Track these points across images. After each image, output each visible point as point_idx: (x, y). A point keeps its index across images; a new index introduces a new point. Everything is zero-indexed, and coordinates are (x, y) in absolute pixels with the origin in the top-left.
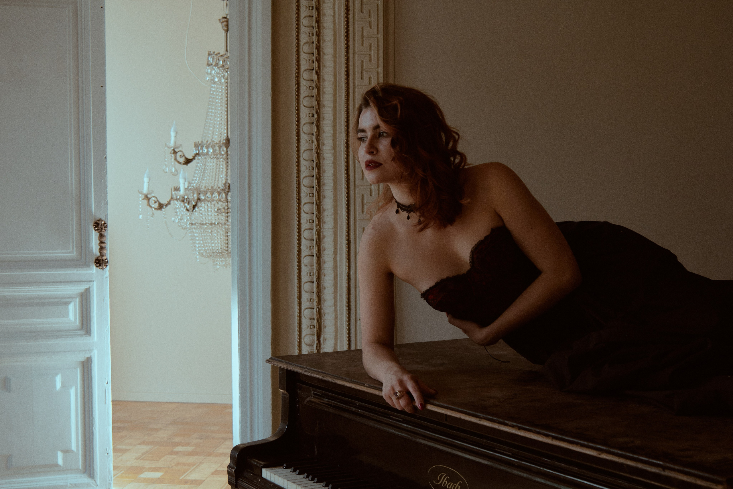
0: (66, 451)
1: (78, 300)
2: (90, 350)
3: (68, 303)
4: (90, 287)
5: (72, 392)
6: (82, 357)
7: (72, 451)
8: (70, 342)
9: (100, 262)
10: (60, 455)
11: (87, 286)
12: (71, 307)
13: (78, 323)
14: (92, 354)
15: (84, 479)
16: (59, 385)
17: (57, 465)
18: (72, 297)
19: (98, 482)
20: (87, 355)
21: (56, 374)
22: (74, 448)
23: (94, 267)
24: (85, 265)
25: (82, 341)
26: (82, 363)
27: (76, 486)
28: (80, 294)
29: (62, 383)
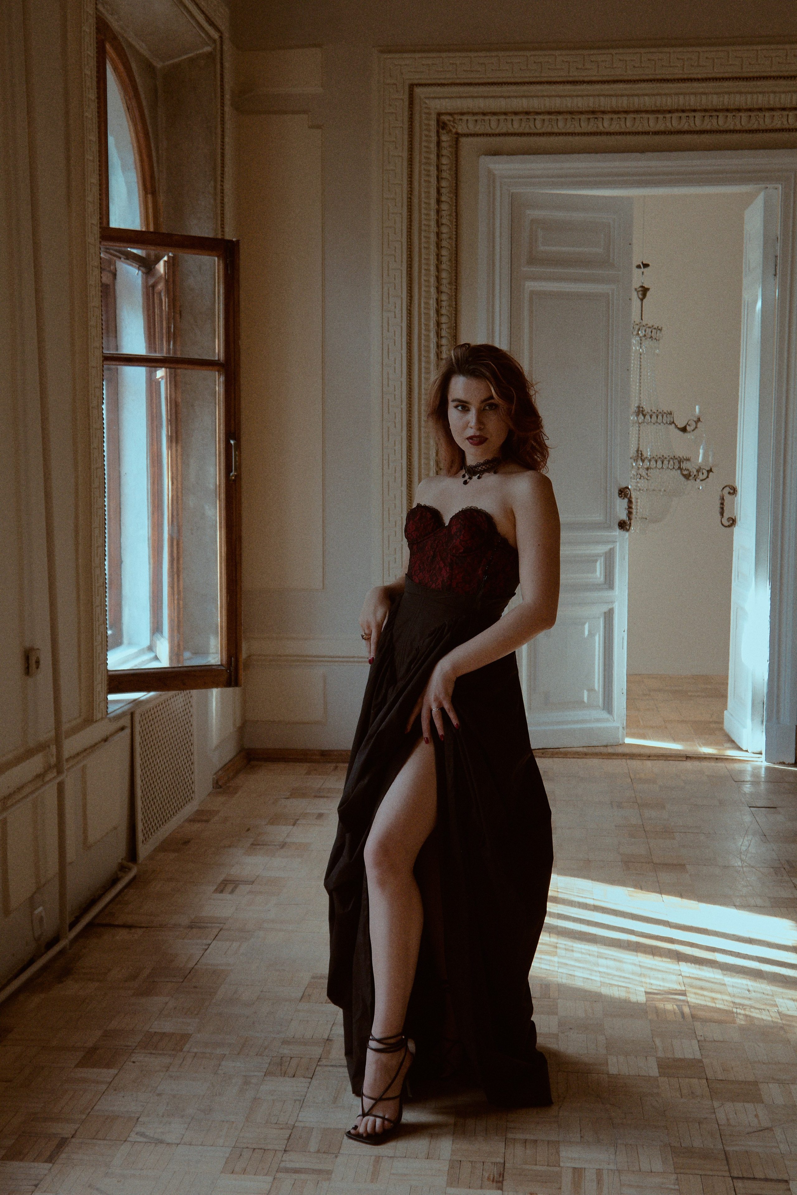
0: (591, 690)
1: (602, 559)
2: (612, 602)
3: (596, 561)
4: (614, 548)
5: (597, 638)
6: (605, 608)
7: (595, 690)
8: (596, 595)
9: (623, 525)
10: (586, 693)
11: (612, 546)
12: (598, 564)
13: (602, 579)
14: (614, 605)
15: (604, 715)
16: (586, 633)
17: (584, 702)
18: (599, 555)
19: (615, 719)
20: (610, 607)
21: (584, 624)
22: (596, 688)
23: (618, 529)
24: (609, 528)
25: (606, 594)
26: (605, 613)
27: (598, 720)
28: (606, 553)
29: (589, 631)
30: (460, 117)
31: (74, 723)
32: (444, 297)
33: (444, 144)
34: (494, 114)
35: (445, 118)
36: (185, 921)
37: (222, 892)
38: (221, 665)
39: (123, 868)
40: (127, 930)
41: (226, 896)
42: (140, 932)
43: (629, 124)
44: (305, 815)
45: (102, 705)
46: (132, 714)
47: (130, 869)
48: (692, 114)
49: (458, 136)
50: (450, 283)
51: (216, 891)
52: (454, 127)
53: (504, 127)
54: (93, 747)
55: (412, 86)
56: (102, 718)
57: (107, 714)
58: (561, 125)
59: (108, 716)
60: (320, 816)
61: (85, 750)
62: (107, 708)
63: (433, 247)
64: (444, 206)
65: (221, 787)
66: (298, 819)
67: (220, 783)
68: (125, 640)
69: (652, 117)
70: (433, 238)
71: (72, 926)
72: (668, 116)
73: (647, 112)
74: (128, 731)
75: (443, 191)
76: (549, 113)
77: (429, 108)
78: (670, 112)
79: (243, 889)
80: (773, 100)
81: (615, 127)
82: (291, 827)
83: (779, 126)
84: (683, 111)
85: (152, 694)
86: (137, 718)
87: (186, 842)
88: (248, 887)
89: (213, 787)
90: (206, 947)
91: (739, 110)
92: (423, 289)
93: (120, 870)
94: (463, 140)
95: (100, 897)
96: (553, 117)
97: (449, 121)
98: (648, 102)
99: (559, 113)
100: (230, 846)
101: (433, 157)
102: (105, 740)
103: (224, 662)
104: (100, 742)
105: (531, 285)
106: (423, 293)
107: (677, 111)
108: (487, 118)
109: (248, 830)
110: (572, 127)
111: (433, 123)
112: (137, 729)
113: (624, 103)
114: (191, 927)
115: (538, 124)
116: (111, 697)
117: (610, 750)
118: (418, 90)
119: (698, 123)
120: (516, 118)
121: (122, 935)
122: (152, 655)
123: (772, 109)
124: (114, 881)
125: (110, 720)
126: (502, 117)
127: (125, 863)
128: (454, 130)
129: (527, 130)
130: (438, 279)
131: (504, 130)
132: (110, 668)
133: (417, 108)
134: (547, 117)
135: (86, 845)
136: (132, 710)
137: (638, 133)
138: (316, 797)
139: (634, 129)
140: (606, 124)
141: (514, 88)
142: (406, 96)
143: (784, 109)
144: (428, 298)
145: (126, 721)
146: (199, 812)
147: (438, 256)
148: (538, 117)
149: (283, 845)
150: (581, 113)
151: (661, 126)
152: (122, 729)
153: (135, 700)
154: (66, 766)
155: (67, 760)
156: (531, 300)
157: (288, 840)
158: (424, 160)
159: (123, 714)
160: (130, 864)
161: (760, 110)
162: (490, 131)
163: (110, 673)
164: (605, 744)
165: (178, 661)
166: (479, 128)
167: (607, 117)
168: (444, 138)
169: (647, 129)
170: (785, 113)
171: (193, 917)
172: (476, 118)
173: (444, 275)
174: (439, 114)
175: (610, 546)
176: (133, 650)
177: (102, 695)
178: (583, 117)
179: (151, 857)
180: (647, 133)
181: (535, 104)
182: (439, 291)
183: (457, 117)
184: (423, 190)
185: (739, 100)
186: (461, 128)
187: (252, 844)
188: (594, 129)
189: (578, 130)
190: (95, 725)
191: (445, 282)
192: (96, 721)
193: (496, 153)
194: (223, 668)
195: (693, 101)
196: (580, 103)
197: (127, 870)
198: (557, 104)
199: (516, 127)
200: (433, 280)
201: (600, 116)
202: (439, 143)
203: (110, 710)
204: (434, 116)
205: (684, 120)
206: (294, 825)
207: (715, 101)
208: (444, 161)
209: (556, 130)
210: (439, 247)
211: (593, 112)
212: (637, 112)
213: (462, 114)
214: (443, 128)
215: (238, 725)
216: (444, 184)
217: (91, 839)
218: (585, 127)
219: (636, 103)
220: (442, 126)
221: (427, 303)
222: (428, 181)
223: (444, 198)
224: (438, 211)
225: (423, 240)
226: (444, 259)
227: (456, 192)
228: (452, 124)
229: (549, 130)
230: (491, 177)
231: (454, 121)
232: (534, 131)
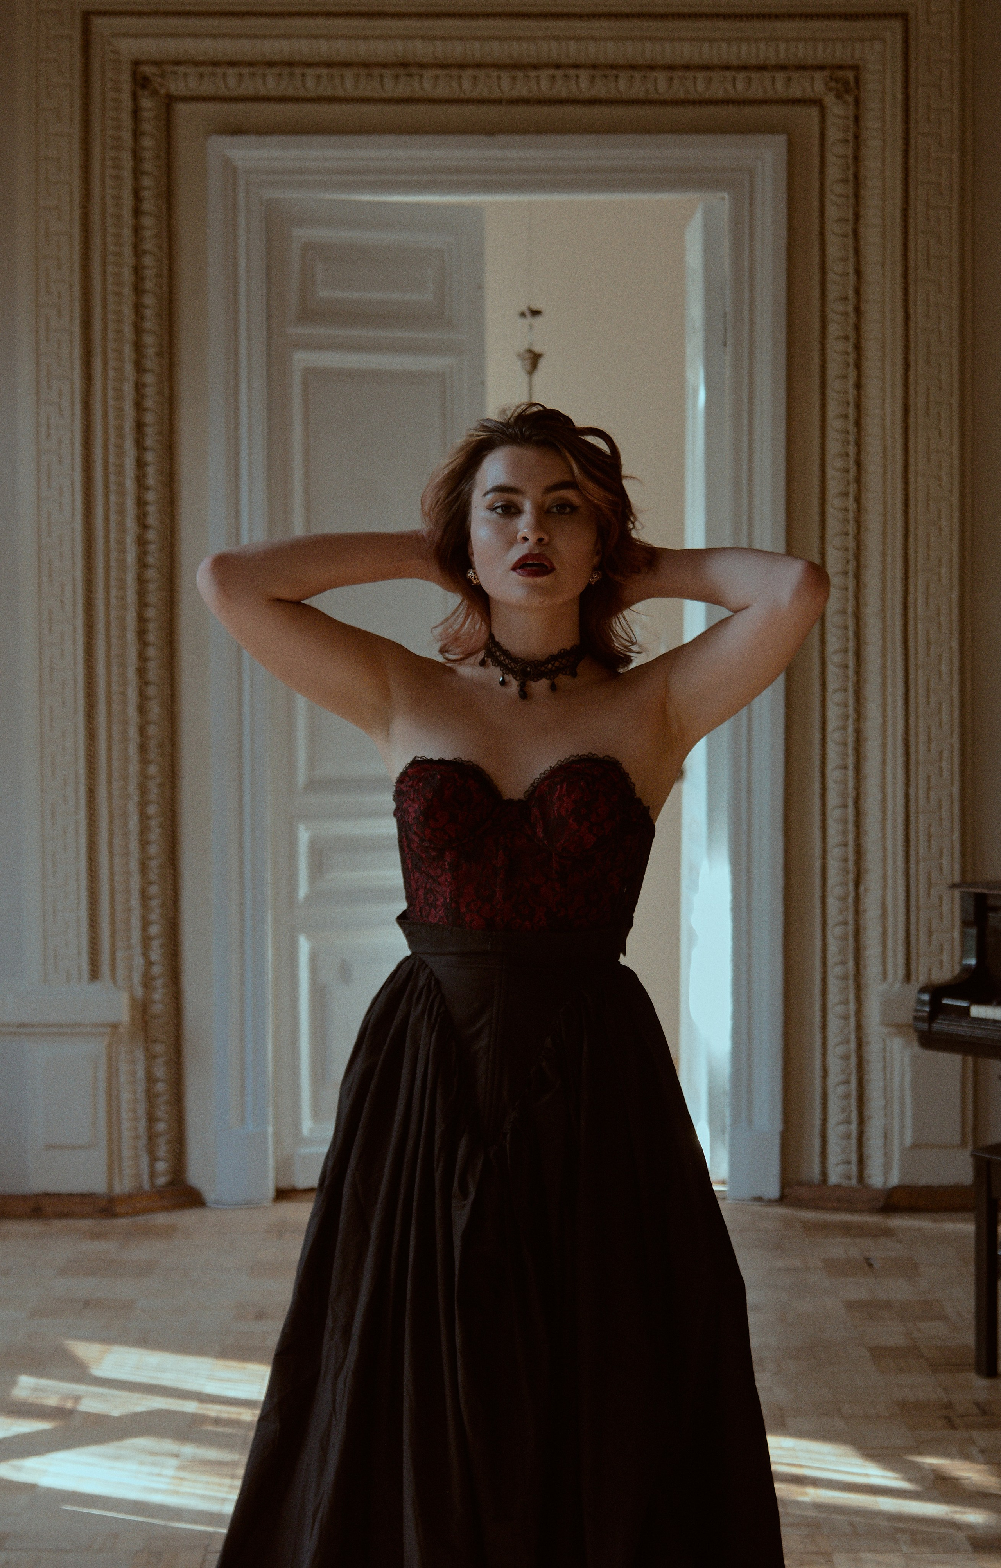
30: (176, 69)
32: (149, 379)
33: (146, 114)
34: (232, 64)
35: (148, 70)
43: (466, 86)
48: (572, 72)
49: (170, 100)
50: (159, 354)
52: (162, 85)
53: (249, 87)
55: (87, 16)
58: (349, 84)
63: (128, 291)
64: (147, 221)
69: (505, 75)
70: (127, 275)
72: (533, 74)
73: (497, 66)
75: (145, 194)
76: (329, 65)
77: (116, 52)
78: (535, 67)
80: (707, 53)
81: (443, 90)
83: (720, 95)
84: (558, 66)
91: (652, 67)
92: (111, 363)
94: (181, 108)
96: (336, 72)
97: (154, 74)
98: (497, 51)
99: (347, 65)
101: (127, 136)
105: (302, 359)
106: (111, 373)
107: (546, 66)
108: (220, 71)
110: (369, 88)
111: (126, 79)
113: (457, 50)
115: (310, 83)
118: (98, 22)
119: (584, 86)
120: (271, 73)
123: (706, 68)
126: (246, 71)
128: (163, 91)
129: (290, 92)
130: (138, 347)
131: (251, 92)
133: (96, 51)
134: (324, 71)
137: (482, 101)
139: (475, 94)
140: (427, 85)
141: (267, 21)
142: (77, 34)
143: (727, 68)
144: (120, 379)
147: (138, 308)
148: (310, 72)
150: (384, 66)
151: (522, 90)
156: (305, 385)
158: (109, 142)
161: (687, 67)
162: (223, 91)
166: (207, 88)
167: (428, 73)
168: (147, 103)
169: (496, 94)
170: (729, 74)
172: (202, 69)
173: (149, 340)
174: (136, 63)
178: (388, 73)
180: (498, 102)
181: (302, 48)
182: (139, 368)
183: (169, 69)
184: (109, 192)
185: (651, 51)
186: (176, 87)
188: (407, 94)
189: (379, 94)
191: (150, 352)
193: (237, 130)
195: (573, 51)
196: (382, 50)
198: (342, 49)
199: (271, 84)
200: (128, 350)
201: (414, 70)
202: (136, 113)
204: (127, 67)
205: (559, 82)
207: (611, 51)
208: (147, 142)
209: (340, 93)
210: (138, 290)
211: (404, 65)
212: (478, 66)
213: (178, 63)
214: (144, 87)
216: (147, 182)
218: (391, 88)
219: (477, 50)
220: (141, 82)
221: (119, 391)
222: (117, 177)
223: (147, 206)
224: (137, 230)
225: (110, 279)
226: (148, 312)
227: (168, 195)
228: (159, 80)
229: (329, 92)
230: (231, 171)
231: (163, 75)
232: (301, 93)
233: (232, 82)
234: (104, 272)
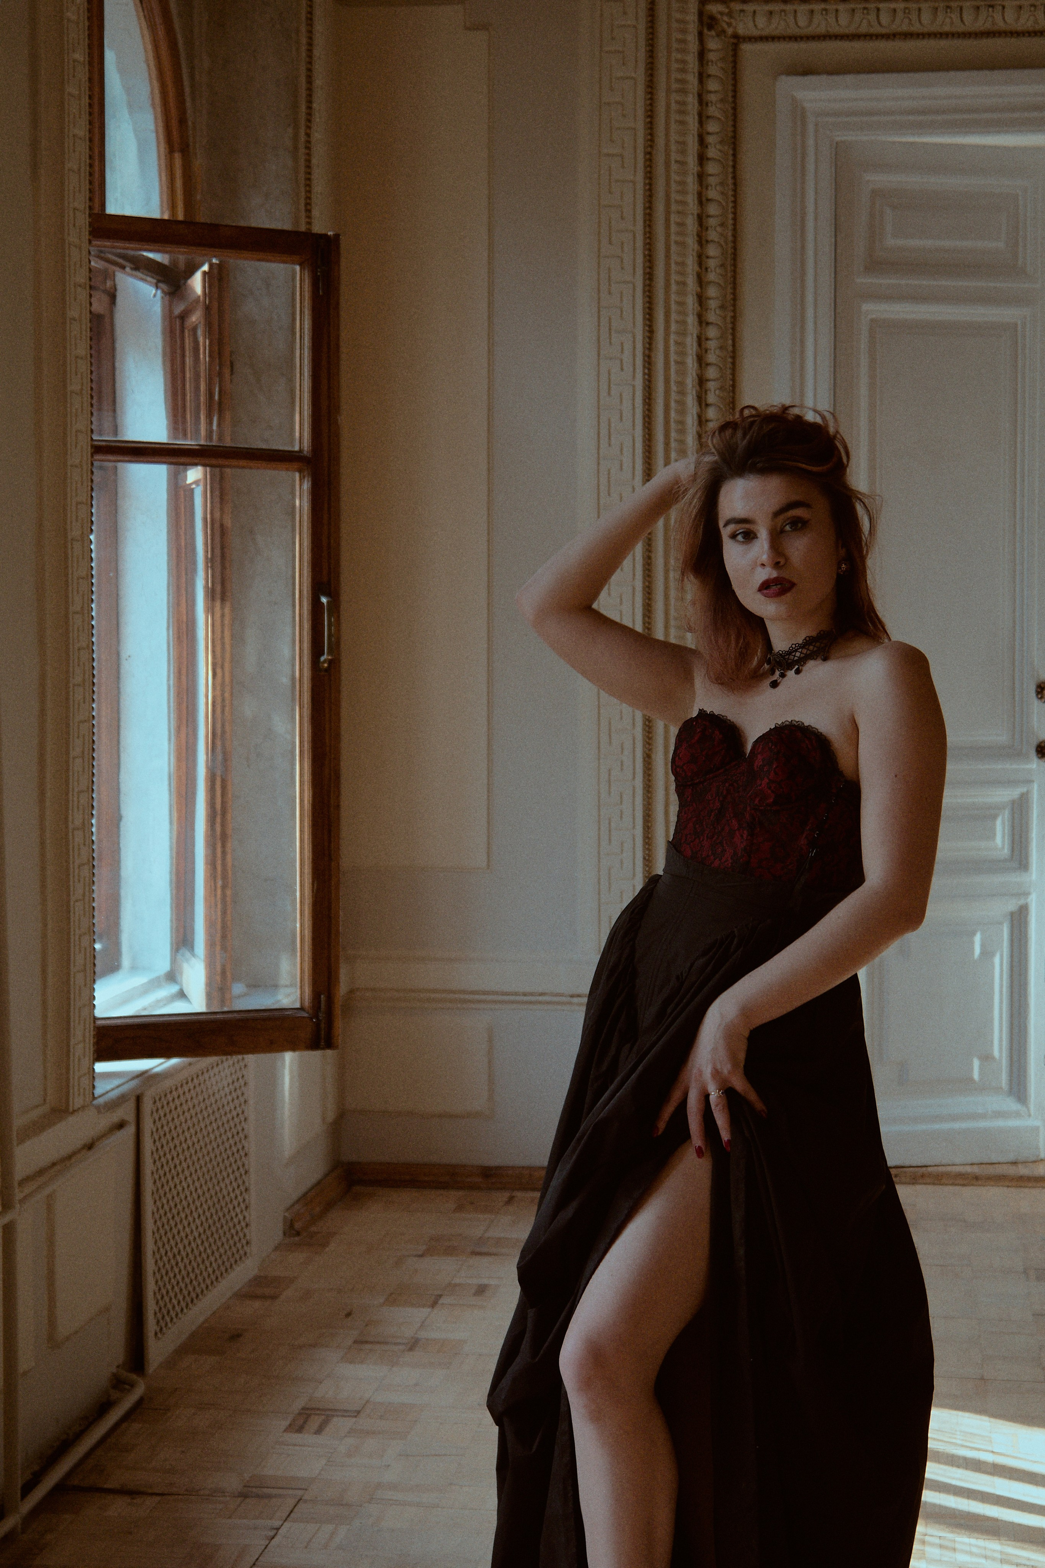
0: (987, 1058)
1: (1007, 813)
2: (1027, 894)
3: (994, 817)
4: (1028, 792)
5: (997, 960)
6: (1012, 905)
7: (993, 1058)
8: (997, 880)
9: (1044, 751)
10: (976, 1063)
11: (1025, 790)
12: (999, 822)
13: (1006, 851)
14: (1029, 900)
15: (1011, 1105)
16: (977, 951)
17: (971, 1079)
18: (999, 808)
19: (1033, 1109)
20: (1022, 902)
21: (974, 934)
22: (996, 1053)
23: (1036, 758)
24: (1022, 755)
25: (1014, 878)
26: (1012, 914)
27: (999, 1114)
28: (1013, 802)
29: (983, 946)
30: (743, 6)
31: (34, 1115)
32: (712, 332)
33: (712, 56)
34: (804, 1)
35: (714, 9)
36: (232, 1482)
37: (300, 1430)
38: (302, 1009)
39: (119, 1384)
40: (127, 1499)
41: (307, 1438)
42: (150, 1502)
44: (452, 1288)
45: (85, 1081)
46: (139, 1099)
47: (132, 1385)
49: (738, 40)
50: (722, 307)
51: (289, 1429)
52: (729, 25)
53: (820, 24)
54: (66, 1161)
56: (83, 1107)
57: (94, 1098)
58: (927, 18)
59: (95, 1102)
60: (481, 1290)
61: (54, 1164)
62: (94, 1087)
63: (691, 242)
64: (712, 168)
65: (298, 1234)
66: (440, 1296)
67: (298, 1225)
68: (126, 961)
70: (691, 224)
71: (27, 1489)
74: (131, 1130)
75: (710, 139)
79: (340, 1424)
81: (1026, 22)
82: (427, 1310)
85: (174, 1061)
86: (147, 1106)
87: (236, 1336)
88: (349, 1423)
89: (285, 1234)
90: (272, 1533)
92: (674, 316)
93: (114, 1387)
94: (746, 47)
95: (79, 1436)
96: (912, 5)
97: (721, 13)
100: (314, 1346)
101: (692, 79)
102: (90, 1146)
103: (307, 1004)
104: (79, 1151)
105: (872, 310)
106: (673, 327)
108: (790, 8)
109: (349, 1315)
110: (948, 21)
112: (148, 1125)
114: (244, 1496)
115: (885, 19)
116: (101, 1067)
117: (1023, 1171)
120: (844, 8)
121: (118, 1508)
122: (174, 989)
124: (103, 1407)
125: (98, 1108)
127: (125, 1374)
128: (730, 31)
129: (864, 29)
130: (701, 299)
131: (822, 30)
132: (98, 1013)
134: (900, 6)
135: (53, 1341)
136: (139, 1092)
138: (475, 1253)
140: (1010, 17)
144: (683, 333)
145: (127, 1112)
146: (259, 1281)
147: (701, 259)
148: (885, 6)
149: (413, 1345)
152: (121, 1125)
153: (142, 1074)
154: (18, 1195)
155: (23, 1182)
156: (872, 337)
157: (423, 1335)
158: (675, 86)
159: (121, 1100)
160: (134, 1377)
162: (793, 30)
163: (99, 1023)
164: (1011, 1157)
165: (223, 1002)
166: (777, 27)
167: (1011, 3)
168: (713, 44)
171: (247, 1476)
172: (771, 7)
173: (712, 292)
174: (703, 3)
175: (1023, 789)
176: (140, 980)
177: (86, 1062)
178: (966, 4)
179: (171, 1363)
182: (702, 321)
183: (737, 7)
184: (674, 137)
186: (744, 27)
187: (355, 1342)
188: (988, 26)
189: (958, 27)
190: (72, 1119)
191: (713, 304)
192: (74, 1111)
193: (807, 71)
194: (306, 1015)
197: (127, 1387)
199: (844, 23)
200: (691, 301)
201: (997, 1)
202: (702, 55)
203: (98, 1091)
204: (693, 7)
206: (434, 1304)
208: (712, 85)
209: (916, 28)
210: (702, 241)
213: (746, 2)
214: (710, 27)
215: (331, 1116)
216: (712, 127)
217: (64, 1329)
218: (971, 21)
220: (708, 23)
221: (682, 345)
222: (682, 123)
223: (712, 153)
224: (701, 177)
225: (673, 228)
226: (712, 263)
227: (734, 141)
228: (726, 18)
229: (905, 28)
230: (799, 114)
231: (730, 14)
232: (877, 29)
233: (802, 21)
234: (667, 220)
